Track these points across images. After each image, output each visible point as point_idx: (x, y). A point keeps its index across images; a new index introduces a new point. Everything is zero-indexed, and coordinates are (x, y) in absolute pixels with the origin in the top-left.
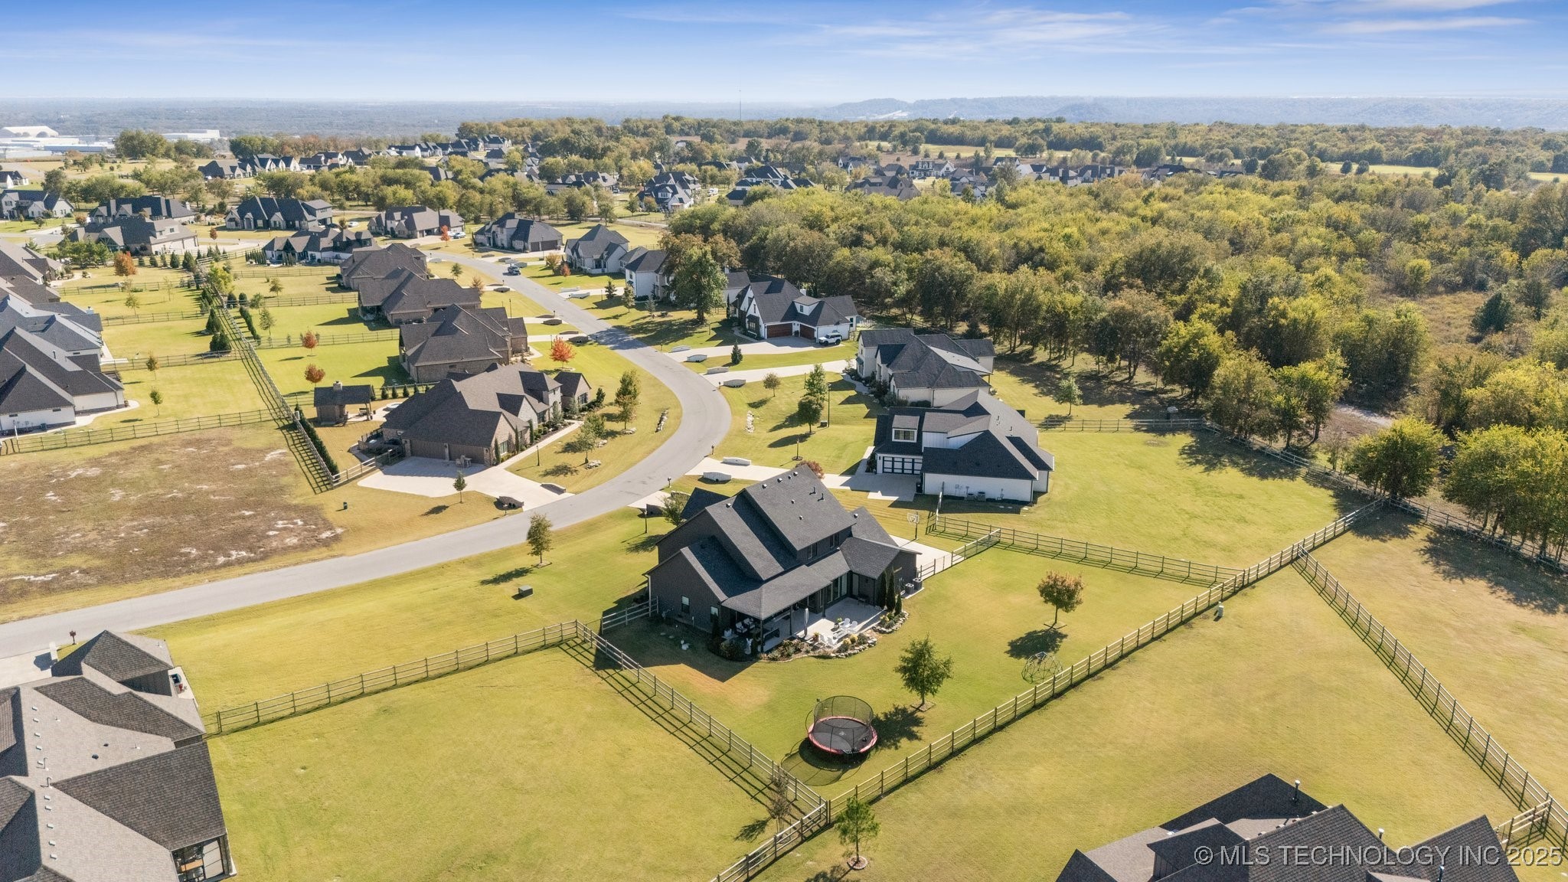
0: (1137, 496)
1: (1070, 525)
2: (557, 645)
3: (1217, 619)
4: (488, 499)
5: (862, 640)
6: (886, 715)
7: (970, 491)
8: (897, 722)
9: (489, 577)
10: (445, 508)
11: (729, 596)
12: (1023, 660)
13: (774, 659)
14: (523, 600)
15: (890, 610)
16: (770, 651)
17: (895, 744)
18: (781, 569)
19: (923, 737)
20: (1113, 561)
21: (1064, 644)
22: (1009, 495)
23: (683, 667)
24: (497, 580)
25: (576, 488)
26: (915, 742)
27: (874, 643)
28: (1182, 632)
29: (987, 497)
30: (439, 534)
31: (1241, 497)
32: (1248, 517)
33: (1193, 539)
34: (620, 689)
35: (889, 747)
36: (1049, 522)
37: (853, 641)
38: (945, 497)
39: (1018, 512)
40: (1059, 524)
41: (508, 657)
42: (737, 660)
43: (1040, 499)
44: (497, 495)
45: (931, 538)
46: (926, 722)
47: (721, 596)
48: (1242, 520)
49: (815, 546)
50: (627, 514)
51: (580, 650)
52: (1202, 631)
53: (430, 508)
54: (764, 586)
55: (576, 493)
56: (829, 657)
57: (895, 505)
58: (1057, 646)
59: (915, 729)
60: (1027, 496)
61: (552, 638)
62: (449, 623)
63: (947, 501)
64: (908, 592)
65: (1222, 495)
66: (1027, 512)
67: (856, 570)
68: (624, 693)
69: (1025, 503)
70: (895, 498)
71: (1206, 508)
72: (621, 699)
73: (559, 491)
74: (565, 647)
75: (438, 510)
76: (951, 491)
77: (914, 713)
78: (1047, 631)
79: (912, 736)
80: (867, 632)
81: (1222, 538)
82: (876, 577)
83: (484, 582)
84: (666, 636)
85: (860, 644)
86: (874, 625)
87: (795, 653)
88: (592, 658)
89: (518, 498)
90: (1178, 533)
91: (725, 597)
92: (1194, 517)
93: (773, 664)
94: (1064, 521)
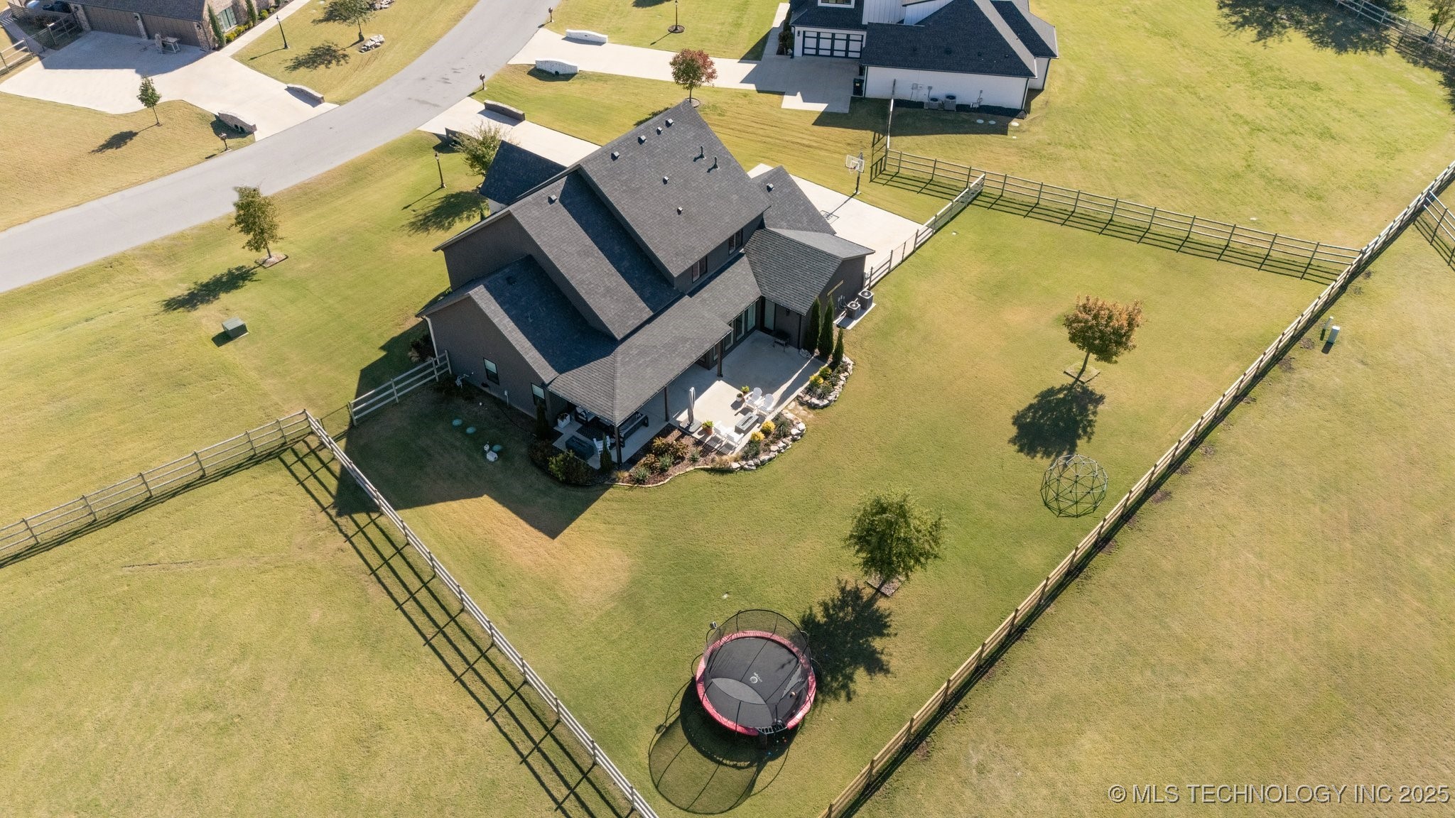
0: (1169, 91)
1: (1081, 153)
2: (274, 454)
3: (1326, 349)
4: (202, 116)
5: (782, 428)
6: (826, 607)
7: (933, 94)
8: (847, 626)
9: (181, 290)
10: (130, 135)
11: (561, 370)
12: (1041, 462)
13: (640, 481)
14: (230, 346)
15: (823, 358)
16: (633, 461)
17: (845, 686)
18: (648, 313)
19: (894, 664)
20: (1153, 229)
21: (1103, 416)
22: (991, 100)
23: (486, 504)
24: (191, 301)
25: (339, 93)
26: (880, 677)
27: (801, 434)
28: (1279, 381)
29: (958, 101)
30: (117, 190)
31: (1317, 87)
32: (1335, 127)
33: (1262, 176)
34: (375, 561)
35: (836, 698)
36: (1051, 150)
37: (766, 432)
38: (899, 103)
39: (1003, 130)
40: (1066, 153)
41: (188, 487)
42: (577, 485)
43: (1037, 102)
44: (215, 108)
45: (881, 191)
46: (894, 622)
47: (545, 371)
48: (1326, 134)
49: (704, 262)
50: (413, 147)
51: (315, 464)
52: (1307, 374)
53: (108, 136)
54: (620, 349)
55: (340, 103)
56: (729, 471)
57: (824, 120)
58: (1091, 423)
59: (877, 643)
60: (1016, 101)
61: (266, 439)
62: (97, 405)
63: (903, 110)
64: (851, 316)
65: (1291, 85)
66: (1018, 130)
67: (772, 295)
68: (381, 573)
69: (1013, 113)
70: (821, 107)
71: (1270, 111)
72: (374, 589)
73: (314, 101)
74: (289, 458)
75: (119, 140)
76: (905, 93)
77: (872, 600)
78: (1070, 388)
79: (875, 665)
80: (791, 411)
81: (1303, 172)
82: (804, 310)
83: (173, 304)
84: (462, 428)
85: (778, 437)
86: (799, 392)
87: (674, 464)
88: (333, 484)
89: (246, 118)
90: (1239, 165)
91: (553, 373)
92: (1256, 129)
93: (638, 492)
94: (1072, 146)
